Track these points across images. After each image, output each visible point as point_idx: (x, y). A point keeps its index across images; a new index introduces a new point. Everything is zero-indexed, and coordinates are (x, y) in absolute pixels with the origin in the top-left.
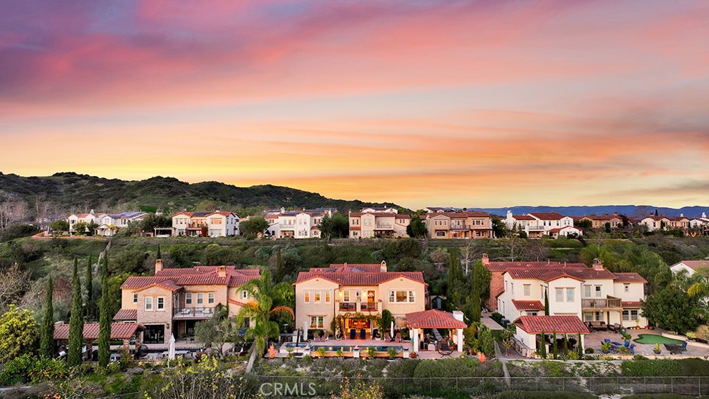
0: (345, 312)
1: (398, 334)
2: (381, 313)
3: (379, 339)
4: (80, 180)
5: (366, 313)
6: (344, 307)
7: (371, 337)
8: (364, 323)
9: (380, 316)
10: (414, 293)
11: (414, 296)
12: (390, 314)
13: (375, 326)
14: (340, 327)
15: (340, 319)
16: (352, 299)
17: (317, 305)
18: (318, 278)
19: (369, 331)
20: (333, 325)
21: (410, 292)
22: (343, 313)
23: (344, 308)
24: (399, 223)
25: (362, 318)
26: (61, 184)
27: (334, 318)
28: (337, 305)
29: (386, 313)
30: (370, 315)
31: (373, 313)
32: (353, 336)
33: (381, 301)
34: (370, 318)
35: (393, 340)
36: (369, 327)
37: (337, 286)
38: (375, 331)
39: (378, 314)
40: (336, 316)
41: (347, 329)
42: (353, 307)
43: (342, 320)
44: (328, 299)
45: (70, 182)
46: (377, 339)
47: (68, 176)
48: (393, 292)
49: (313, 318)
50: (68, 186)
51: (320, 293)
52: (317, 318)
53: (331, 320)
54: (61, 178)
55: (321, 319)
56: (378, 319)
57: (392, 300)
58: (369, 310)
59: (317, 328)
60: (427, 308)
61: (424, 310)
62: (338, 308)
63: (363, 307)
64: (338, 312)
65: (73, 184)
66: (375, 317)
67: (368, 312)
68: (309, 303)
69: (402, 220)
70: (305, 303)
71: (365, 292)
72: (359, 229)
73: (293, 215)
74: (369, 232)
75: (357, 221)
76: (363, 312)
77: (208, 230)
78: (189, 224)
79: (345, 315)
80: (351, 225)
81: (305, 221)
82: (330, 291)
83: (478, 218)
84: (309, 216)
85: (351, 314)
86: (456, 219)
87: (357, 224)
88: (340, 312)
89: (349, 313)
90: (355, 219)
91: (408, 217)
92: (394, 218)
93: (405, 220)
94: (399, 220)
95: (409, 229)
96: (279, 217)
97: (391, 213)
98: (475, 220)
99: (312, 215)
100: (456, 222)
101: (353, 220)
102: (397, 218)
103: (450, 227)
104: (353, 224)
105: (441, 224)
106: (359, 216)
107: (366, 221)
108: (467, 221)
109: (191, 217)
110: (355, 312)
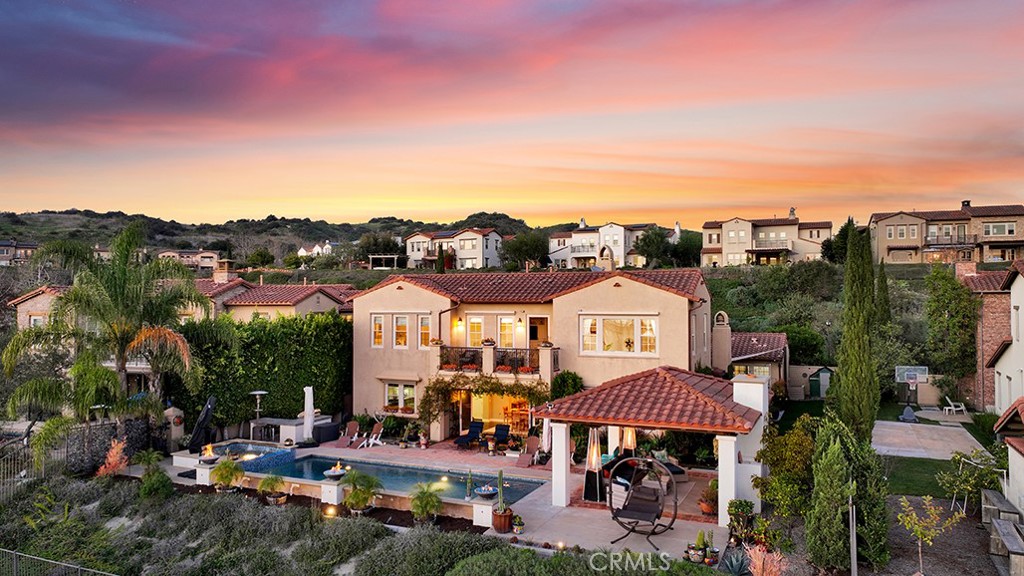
0: (453, 373)
2: (548, 380)
3: (517, 454)
6: (464, 359)
9: (546, 388)
17: (400, 352)
18: (401, 283)
21: (643, 324)
22: (448, 376)
23: (451, 362)
24: (808, 238)
25: (496, 391)
28: (436, 352)
29: (563, 379)
30: (518, 384)
31: (526, 379)
34: (517, 392)
35: (545, 461)
39: (541, 383)
40: (433, 383)
42: (475, 361)
44: (425, 340)
46: (510, 455)
49: (393, 387)
51: (407, 322)
52: (401, 389)
54: (378, 225)
57: (588, 344)
62: (434, 360)
63: (500, 362)
64: (436, 373)
66: (531, 389)
67: (512, 375)
68: (381, 347)
69: (815, 232)
70: (373, 346)
71: (520, 320)
72: (719, 251)
73: (594, 230)
74: (738, 256)
75: (718, 235)
76: (498, 375)
77: (455, 260)
78: (428, 251)
79: (453, 382)
80: (706, 245)
81: (616, 238)
82: (430, 316)
83: (998, 219)
84: (623, 228)
85: (467, 378)
86: (940, 223)
87: (719, 242)
88: (442, 372)
89: (464, 377)
90: (714, 233)
91: (828, 226)
92: (797, 227)
93: (821, 231)
94: (808, 232)
95: (827, 246)
96: (573, 235)
97: (792, 218)
98: (991, 225)
99: (629, 229)
100: (940, 229)
101: (710, 235)
102: (802, 227)
103: (926, 239)
104: (710, 242)
105: (902, 235)
106: (718, 225)
107: (732, 234)
108: (970, 227)
109: (433, 239)
110: (477, 374)
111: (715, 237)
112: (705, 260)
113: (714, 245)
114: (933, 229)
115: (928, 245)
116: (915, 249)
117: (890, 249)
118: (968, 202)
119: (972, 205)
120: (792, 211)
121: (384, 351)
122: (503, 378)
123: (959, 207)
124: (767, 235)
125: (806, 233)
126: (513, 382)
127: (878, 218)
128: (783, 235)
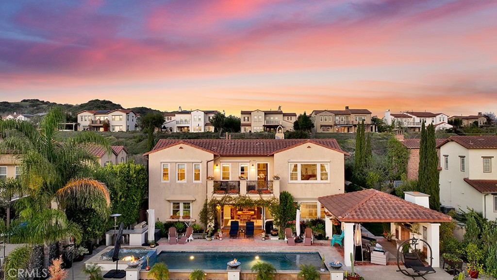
0: (223, 195)
1: (308, 230)
2: (278, 197)
3: (276, 238)
4: (42, 104)
5: (255, 197)
6: (222, 187)
7: (264, 234)
8: (253, 212)
9: (277, 201)
10: (327, 168)
11: (328, 171)
12: (292, 199)
13: (268, 216)
14: (216, 219)
15: (215, 206)
16: (233, 177)
17: (181, 185)
18: (181, 145)
19: (258, 223)
20: (204, 215)
21: (322, 166)
22: (219, 197)
23: (222, 189)
24: (287, 120)
25: (249, 204)
26: (26, 108)
27: (206, 205)
28: (211, 184)
29: (285, 197)
30: (262, 200)
31: (266, 197)
32: (234, 232)
33: (277, 178)
34: (261, 204)
35: (298, 241)
36: (259, 218)
37: (211, 156)
38: (269, 225)
39: (274, 198)
40: (209, 201)
41: (227, 221)
42: (235, 188)
43: (218, 208)
44: (197, 177)
45: (33, 106)
46: (273, 239)
47: (32, 102)
48: (296, 166)
49: (176, 205)
50: (31, 109)
51: (185, 167)
52: (181, 206)
53: (201, 208)
54: (27, 103)
55: (187, 205)
56: (273, 207)
57: (293, 177)
58: (260, 192)
59: (181, 220)
60: (348, 189)
61: (343, 191)
62: (211, 188)
63: (250, 189)
64: (211, 196)
65: (35, 108)
66: (269, 202)
67: (258, 195)
68: (168, 182)
69: (290, 117)
70: (162, 181)
71: (253, 165)
72: (250, 125)
73: (188, 113)
74: (258, 128)
75: (248, 118)
76: (250, 195)
77: (109, 126)
78: (92, 121)
79: (223, 200)
80: (242, 122)
81: (200, 117)
82: (200, 164)
83: (361, 115)
84: (203, 113)
85: (231, 198)
86: (340, 115)
87: (248, 121)
88: (215, 195)
89: (230, 197)
90: (246, 116)
91: (294, 115)
92: (282, 115)
93: (292, 117)
94: (287, 117)
95: (296, 124)
96: (176, 115)
97: (279, 111)
98: (358, 117)
99: (206, 113)
100: (340, 118)
101: (244, 118)
102: (285, 115)
103: (335, 122)
104: (244, 121)
105: (326, 120)
106: (249, 113)
107: (256, 117)
108: (350, 118)
109: (95, 114)
110: (237, 195)
111: (246, 118)
112: (242, 129)
113: (246, 122)
114: (337, 118)
115: (336, 125)
116: (331, 126)
117: (322, 126)
118: (348, 107)
119: (349, 108)
120: (280, 107)
121: (170, 184)
122: (253, 197)
123: (344, 109)
124: (270, 118)
125: (286, 118)
126: (259, 199)
127: (317, 112)
128: (276, 118)
